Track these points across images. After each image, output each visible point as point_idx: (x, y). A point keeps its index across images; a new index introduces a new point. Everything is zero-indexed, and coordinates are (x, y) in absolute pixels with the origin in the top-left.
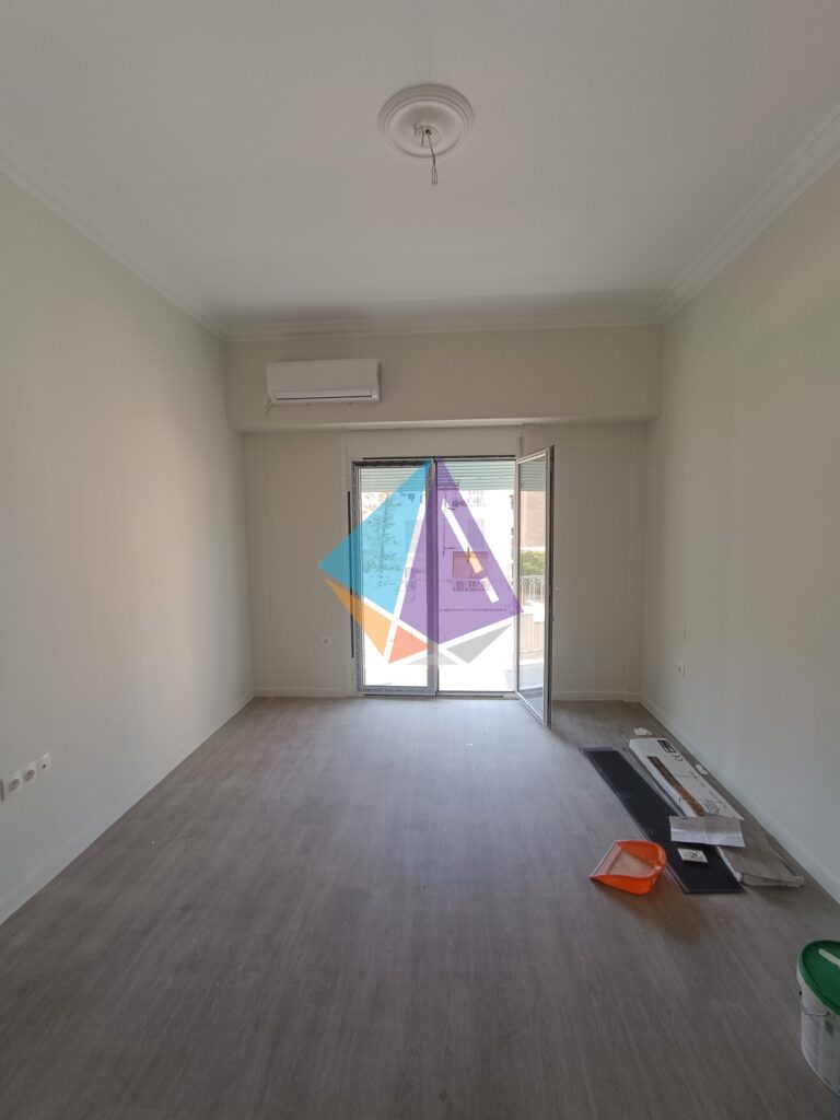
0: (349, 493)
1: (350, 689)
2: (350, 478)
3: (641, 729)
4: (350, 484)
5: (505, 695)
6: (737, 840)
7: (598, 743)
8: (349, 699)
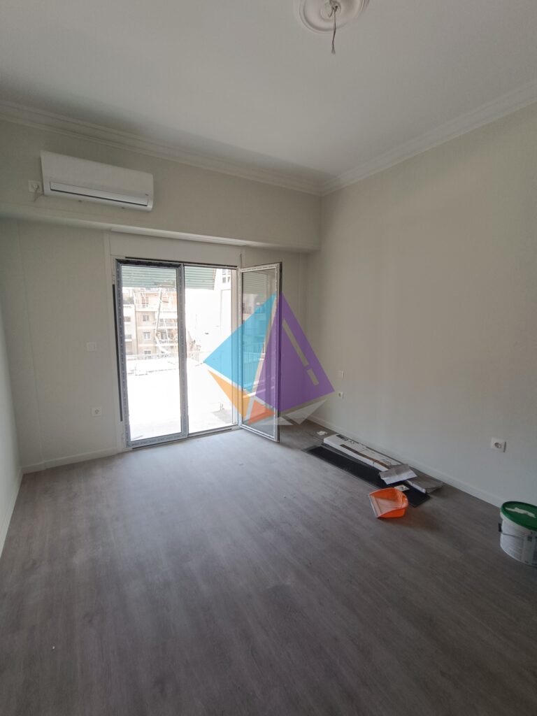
0: (114, 286)
1: (120, 447)
2: (115, 273)
3: (321, 432)
4: (115, 278)
5: (233, 428)
6: (411, 475)
7: (308, 445)
8: (121, 454)
